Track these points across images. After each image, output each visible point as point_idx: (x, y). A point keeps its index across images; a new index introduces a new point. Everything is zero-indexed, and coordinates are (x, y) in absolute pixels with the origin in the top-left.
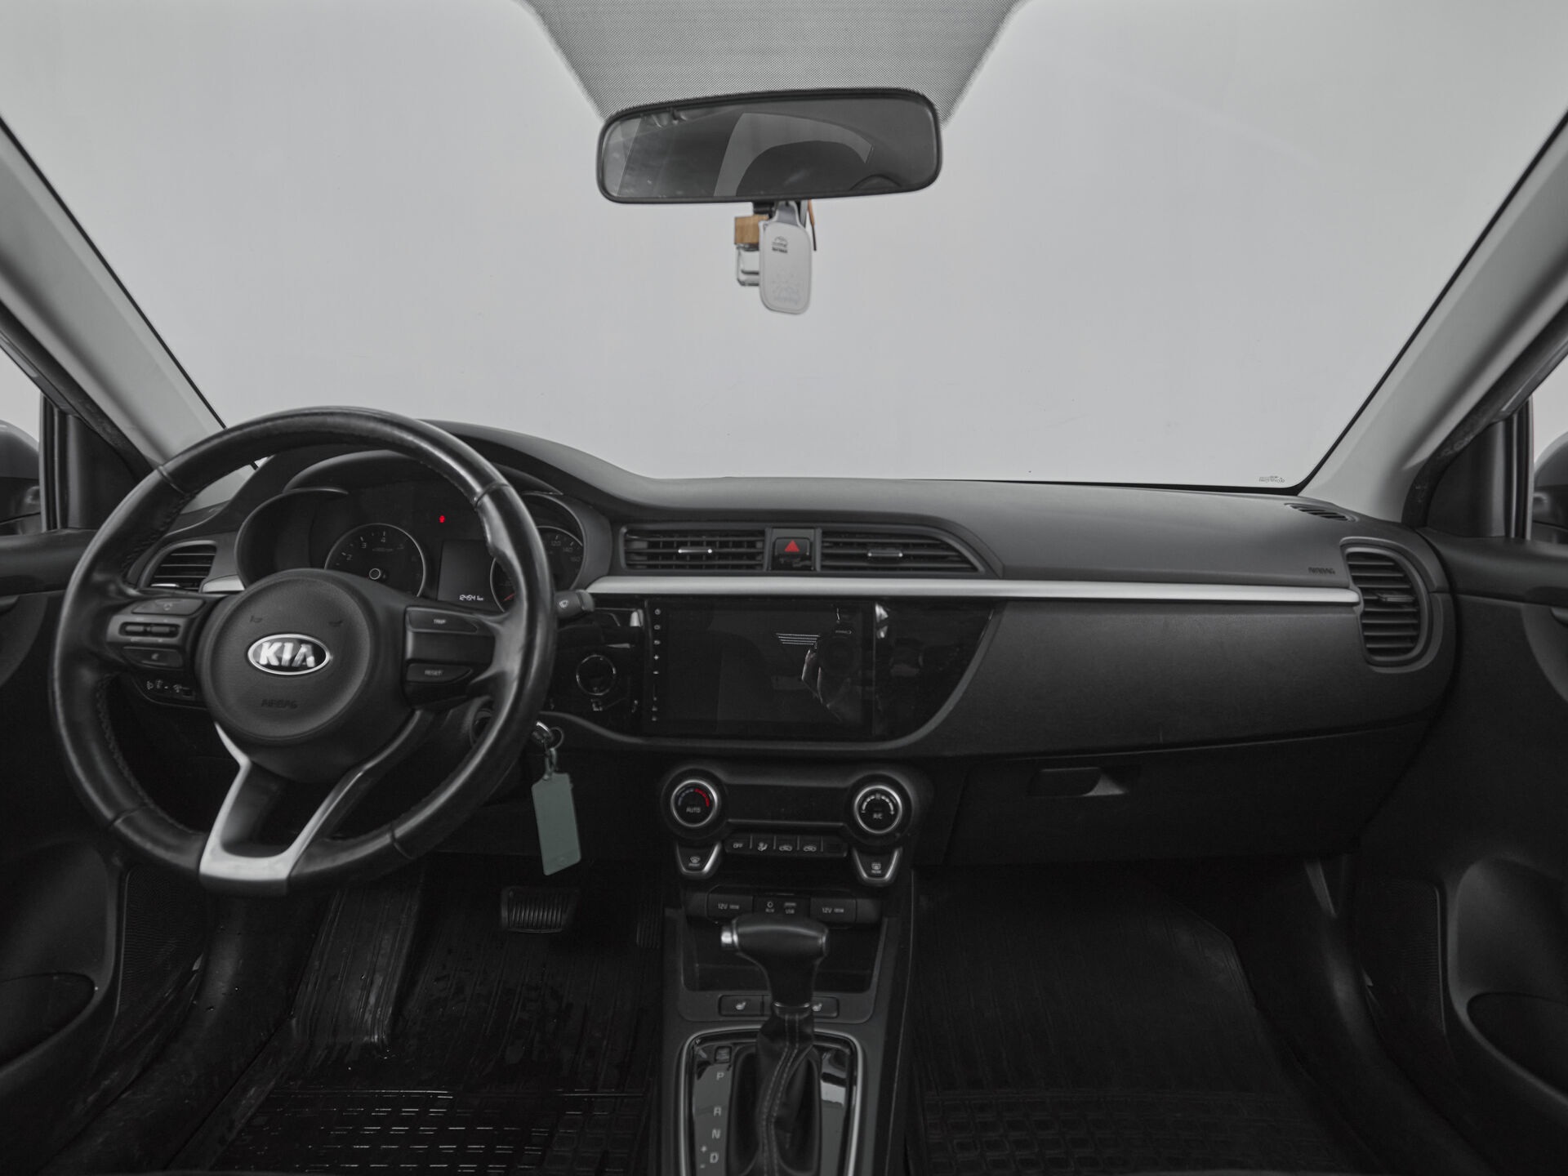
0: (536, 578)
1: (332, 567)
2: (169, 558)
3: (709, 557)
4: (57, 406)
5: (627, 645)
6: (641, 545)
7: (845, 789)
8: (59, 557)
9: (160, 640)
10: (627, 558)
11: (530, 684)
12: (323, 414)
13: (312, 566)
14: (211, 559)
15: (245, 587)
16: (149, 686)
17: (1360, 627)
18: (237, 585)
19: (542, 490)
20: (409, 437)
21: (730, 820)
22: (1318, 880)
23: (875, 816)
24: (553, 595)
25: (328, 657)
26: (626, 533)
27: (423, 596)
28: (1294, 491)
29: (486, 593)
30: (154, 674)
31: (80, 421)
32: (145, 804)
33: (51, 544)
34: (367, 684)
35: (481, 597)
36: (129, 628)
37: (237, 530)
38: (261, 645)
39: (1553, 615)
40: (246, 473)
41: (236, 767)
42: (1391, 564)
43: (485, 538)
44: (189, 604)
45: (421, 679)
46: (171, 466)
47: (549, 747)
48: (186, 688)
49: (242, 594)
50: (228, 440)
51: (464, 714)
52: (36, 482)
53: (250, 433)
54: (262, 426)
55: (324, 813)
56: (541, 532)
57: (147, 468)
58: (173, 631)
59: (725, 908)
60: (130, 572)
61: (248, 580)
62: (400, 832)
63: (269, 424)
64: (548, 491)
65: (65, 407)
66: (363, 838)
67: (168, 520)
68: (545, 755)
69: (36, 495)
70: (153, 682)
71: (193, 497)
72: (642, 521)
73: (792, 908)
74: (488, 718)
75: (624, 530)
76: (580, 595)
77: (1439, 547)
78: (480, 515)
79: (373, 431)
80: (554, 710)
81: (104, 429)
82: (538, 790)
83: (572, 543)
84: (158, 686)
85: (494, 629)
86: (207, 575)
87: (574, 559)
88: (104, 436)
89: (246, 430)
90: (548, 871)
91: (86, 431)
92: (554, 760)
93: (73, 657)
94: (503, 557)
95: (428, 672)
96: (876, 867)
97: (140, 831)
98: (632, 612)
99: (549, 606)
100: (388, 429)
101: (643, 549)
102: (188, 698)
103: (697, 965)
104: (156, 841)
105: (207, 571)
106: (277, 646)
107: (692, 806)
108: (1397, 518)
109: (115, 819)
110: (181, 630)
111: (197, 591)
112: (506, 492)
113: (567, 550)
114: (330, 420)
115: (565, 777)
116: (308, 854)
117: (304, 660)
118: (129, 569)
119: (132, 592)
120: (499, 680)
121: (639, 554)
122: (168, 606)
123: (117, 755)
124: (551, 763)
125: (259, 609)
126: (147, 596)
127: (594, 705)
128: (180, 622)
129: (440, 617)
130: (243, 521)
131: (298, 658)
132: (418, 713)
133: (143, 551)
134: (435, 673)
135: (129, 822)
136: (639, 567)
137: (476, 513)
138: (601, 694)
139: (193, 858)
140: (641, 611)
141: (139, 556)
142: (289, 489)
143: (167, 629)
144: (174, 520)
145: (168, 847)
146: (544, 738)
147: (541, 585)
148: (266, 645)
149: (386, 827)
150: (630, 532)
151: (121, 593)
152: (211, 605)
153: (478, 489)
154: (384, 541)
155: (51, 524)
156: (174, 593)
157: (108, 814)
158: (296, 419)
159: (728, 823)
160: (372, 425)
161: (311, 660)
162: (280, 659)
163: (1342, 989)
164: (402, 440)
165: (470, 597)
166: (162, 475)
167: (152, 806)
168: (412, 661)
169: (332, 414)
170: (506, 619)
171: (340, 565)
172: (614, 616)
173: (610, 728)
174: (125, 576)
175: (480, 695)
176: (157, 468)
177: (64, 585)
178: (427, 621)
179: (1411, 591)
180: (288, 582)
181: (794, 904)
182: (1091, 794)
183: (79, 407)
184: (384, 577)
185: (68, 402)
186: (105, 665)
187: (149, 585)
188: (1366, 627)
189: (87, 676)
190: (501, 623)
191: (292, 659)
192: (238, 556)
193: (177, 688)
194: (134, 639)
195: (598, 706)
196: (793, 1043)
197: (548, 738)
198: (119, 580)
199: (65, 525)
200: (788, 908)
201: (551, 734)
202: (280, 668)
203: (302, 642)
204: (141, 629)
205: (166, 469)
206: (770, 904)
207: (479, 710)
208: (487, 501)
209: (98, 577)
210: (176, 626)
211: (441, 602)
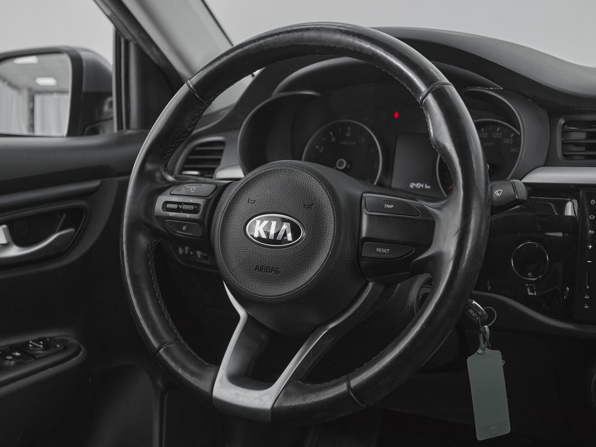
0: (472, 168)
1: (308, 160)
2: (193, 152)
4: (123, 36)
5: (560, 234)
6: (579, 136)
8: (124, 151)
9: (188, 215)
10: (563, 149)
11: (464, 264)
12: (301, 30)
13: (293, 159)
14: (221, 152)
15: (245, 175)
16: (181, 251)
18: (238, 173)
19: (484, 85)
20: (367, 46)
24: (487, 185)
25: (303, 234)
26: (564, 124)
27: (380, 184)
29: (433, 183)
30: (183, 242)
31: (138, 46)
32: (178, 340)
33: (121, 141)
34: (331, 257)
35: (428, 185)
36: (169, 206)
37: (240, 128)
38: (255, 221)
40: (247, 81)
41: (238, 317)
43: (428, 133)
44: (207, 188)
45: (373, 255)
46: (195, 80)
47: (483, 324)
48: (205, 255)
49: (242, 181)
50: (233, 57)
51: (409, 289)
52: (110, 94)
53: (248, 50)
54: (257, 43)
55: (298, 360)
56: (478, 126)
57: (179, 81)
58: (196, 209)
60: (169, 163)
61: (247, 169)
62: (354, 382)
63: (262, 41)
64: (488, 86)
65: (128, 37)
66: (326, 384)
67: (194, 122)
68: (481, 332)
69: (111, 104)
70: (183, 248)
71: (209, 104)
72: (581, 112)
74: (428, 294)
75: (562, 121)
76: (513, 185)
78: (425, 112)
79: (338, 42)
80: (490, 292)
81: (152, 52)
82: (472, 362)
83: (513, 135)
84: (186, 252)
85: (434, 213)
86: (219, 164)
87: (513, 150)
88: (153, 58)
89: (246, 48)
90: (480, 437)
91: (141, 54)
92: (488, 337)
93: (134, 226)
94: (443, 150)
95: (378, 250)
97: (174, 359)
98: (567, 202)
99: (483, 195)
100: (350, 39)
101: (582, 140)
102: (206, 262)
104: (185, 368)
105: (218, 161)
106: (265, 222)
109: (160, 349)
110: (201, 208)
111: (212, 178)
112: (447, 90)
113: (507, 141)
114: (306, 35)
115: (498, 354)
116: (286, 391)
117: (285, 235)
118: (168, 160)
119: (170, 178)
120: (437, 259)
121: (576, 144)
122: (193, 190)
123: (161, 301)
124: (484, 339)
125: (253, 193)
126: (180, 182)
127: (529, 290)
128: (201, 201)
129: (389, 202)
130: (244, 121)
131: (281, 234)
132: (371, 284)
133: (177, 147)
134: (385, 251)
135: (167, 351)
136: (576, 158)
137: (422, 110)
138: (534, 279)
139: (209, 384)
140: (575, 201)
141: (175, 150)
142: (276, 93)
143: (192, 207)
144: (197, 121)
145: (192, 373)
146: (478, 315)
147: (476, 176)
148: (258, 222)
149: (344, 377)
150: (568, 123)
151: (164, 179)
152: (220, 189)
153: (423, 88)
154: (348, 135)
155: (120, 127)
156: (197, 180)
157: (156, 344)
158: (281, 36)
160: (338, 37)
161: (289, 237)
162: (268, 234)
164: (361, 48)
165: (419, 185)
166: (189, 86)
167: (183, 342)
168: (366, 239)
169: (308, 29)
170: (444, 205)
171: (314, 158)
172: (552, 204)
173: (544, 313)
174: (166, 166)
175: (422, 273)
176: (186, 81)
177: (129, 173)
178: (378, 206)
180: (274, 171)
183: (137, 37)
184: (349, 166)
185: (131, 33)
186: (154, 233)
187: (180, 173)
189: (143, 241)
190: (439, 209)
191: (276, 234)
192: (240, 148)
193: (199, 253)
194: (171, 214)
195: (531, 291)
197: (482, 316)
198: (162, 169)
199: (128, 127)
201: (485, 312)
202: (267, 241)
203: (284, 220)
204: (175, 206)
205: (191, 83)
207: (422, 287)
208: (431, 99)
209: (149, 167)
210: (198, 205)
211: (395, 189)
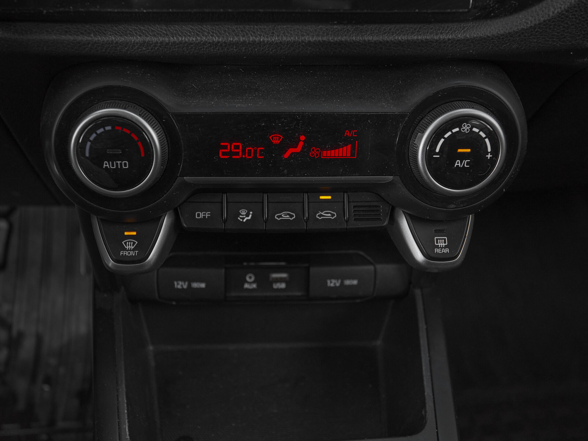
7: (402, 116)
59: (185, 287)
73: (281, 280)
103: (151, 348)
107: (112, 158)
181: (284, 275)
200: (276, 281)
206: (250, 278)
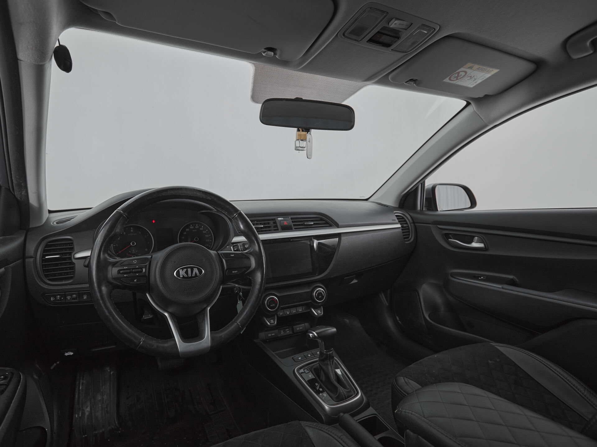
2: (47, 246)
3: (261, 228)
7: (311, 291)
9: (137, 274)
17: (402, 233)
21: (281, 306)
22: (383, 297)
23: (320, 297)
25: (203, 272)
28: (367, 200)
32: (144, 335)
36: (122, 271)
38: (179, 270)
39: (438, 227)
42: (401, 217)
45: (231, 274)
59: (270, 335)
77: (409, 213)
85: (248, 256)
95: (233, 272)
96: (319, 311)
105: (73, 249)
106: (185, 270)
107: (272, 304)
108: (397, 206)
112: (242, 213)
113: (201, 229)
122: (135, 262)
134: (236, 272)
135: (144, 342)
143: (139, 270)
148: (181, 270)
153: (234, 213)
159: (281, 307)
163: (390, 323)
166: (120, 211)
168: (228, 269)
179: (407, 223)
181: (288, 329)
182: (351, 283)
188: (403, 232)
190: (250, 254)
193: (69, 297)
194: (125, 275)
196: (330, 360)
200: (287, 331)
204: (128, 271)
206: (282, 331)
